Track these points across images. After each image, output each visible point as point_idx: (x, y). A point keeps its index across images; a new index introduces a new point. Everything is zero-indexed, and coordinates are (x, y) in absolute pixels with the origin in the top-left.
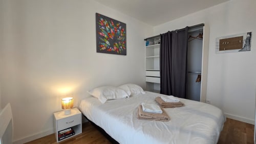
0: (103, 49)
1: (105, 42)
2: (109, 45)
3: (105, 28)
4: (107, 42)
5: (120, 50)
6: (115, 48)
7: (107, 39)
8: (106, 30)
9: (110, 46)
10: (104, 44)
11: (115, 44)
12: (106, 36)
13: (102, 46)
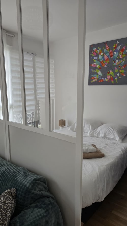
0: (94, 81)
1: (97, 74)
2: (101, 75)
3: (98, 57)
4: (100, 73)
5: (116, 79)
6: (109, 77)
7: (99, 69)
8: (98, 60)
9: (102, 77)
10: (95, 75)
11: (109, 73)
12: (98, 66)
13: (93, 78)
